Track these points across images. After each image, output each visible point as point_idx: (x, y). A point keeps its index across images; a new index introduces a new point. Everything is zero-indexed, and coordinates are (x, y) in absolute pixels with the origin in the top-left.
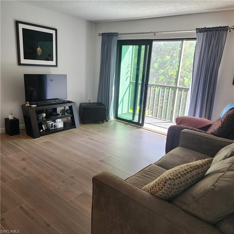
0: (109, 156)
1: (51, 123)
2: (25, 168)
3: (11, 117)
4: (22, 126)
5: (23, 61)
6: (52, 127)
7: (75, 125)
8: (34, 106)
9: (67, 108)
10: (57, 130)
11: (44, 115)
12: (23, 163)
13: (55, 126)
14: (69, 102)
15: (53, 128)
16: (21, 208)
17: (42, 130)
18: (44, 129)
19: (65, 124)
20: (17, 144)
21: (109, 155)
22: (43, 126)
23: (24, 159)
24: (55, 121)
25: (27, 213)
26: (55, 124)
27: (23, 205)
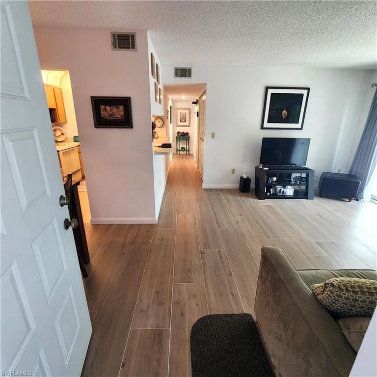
0: (332, 242)
1: (279, 189)
2: (238, 222)
3: (245, 176)
4: (253, 185)
5: (266, 125)
6: (280, 192)
7: (308, 196)
8: (266, 169)
9: (304, 175)
10: (284, 197)
11: (275, 179)
12: (239, 218)
13: (283, 192)
14: (307, 169)
15: (281, 194)
16: (220, 251)
17: (269, 194)
18: (272, 193)
19: (295, 192)
20: (243, 201)
21: (334, 241)
22: (271, 190)
23: (241, 215)
24: (284, 187)
25: (221, 257)
26: (284, 190)
27: (221, 250)
